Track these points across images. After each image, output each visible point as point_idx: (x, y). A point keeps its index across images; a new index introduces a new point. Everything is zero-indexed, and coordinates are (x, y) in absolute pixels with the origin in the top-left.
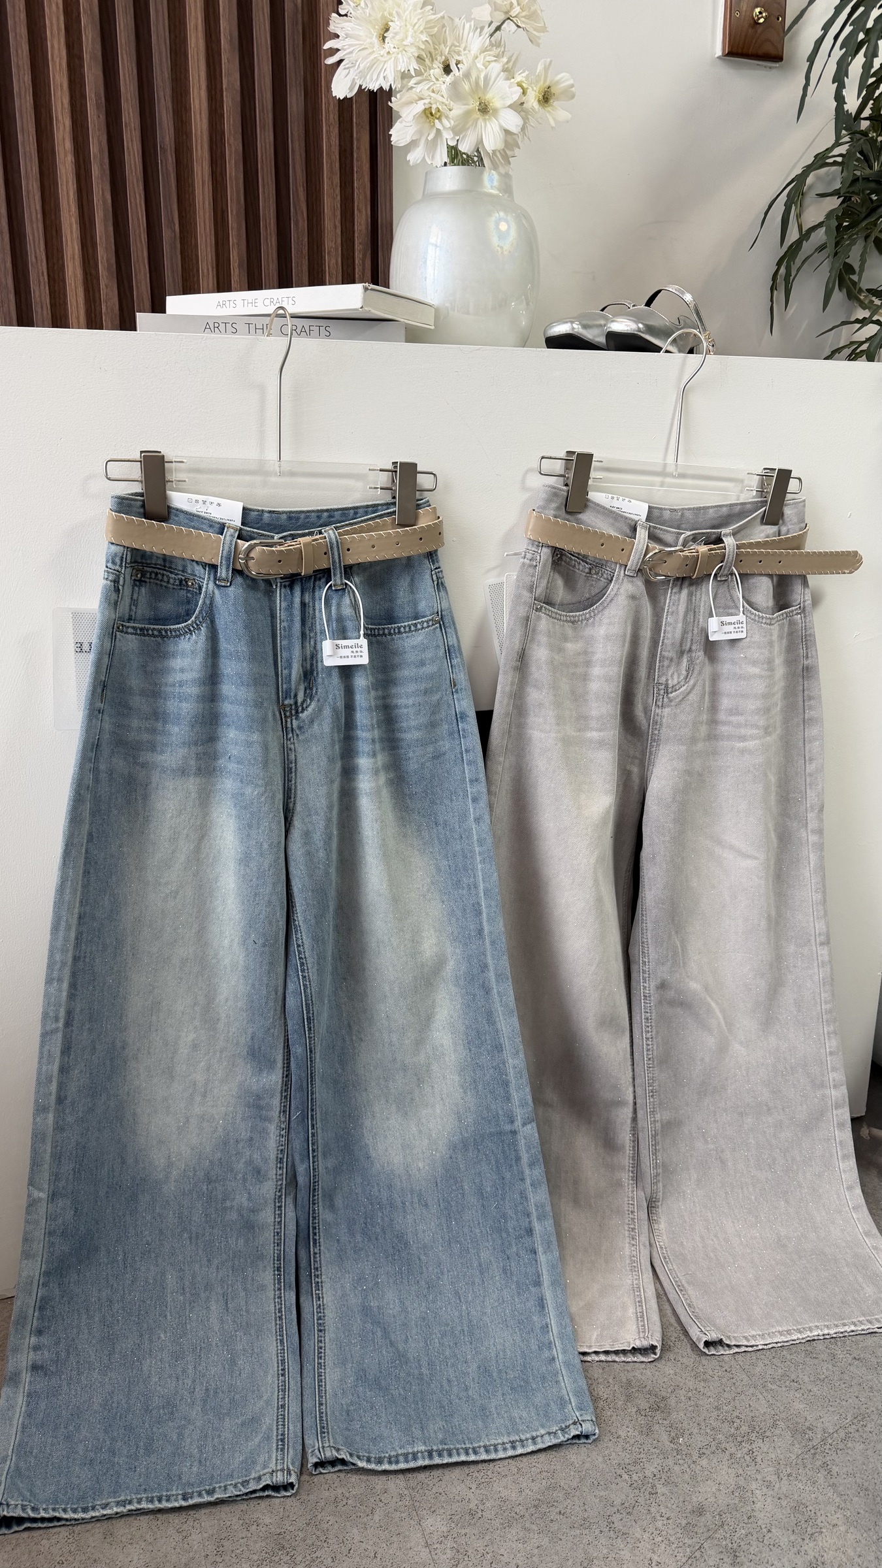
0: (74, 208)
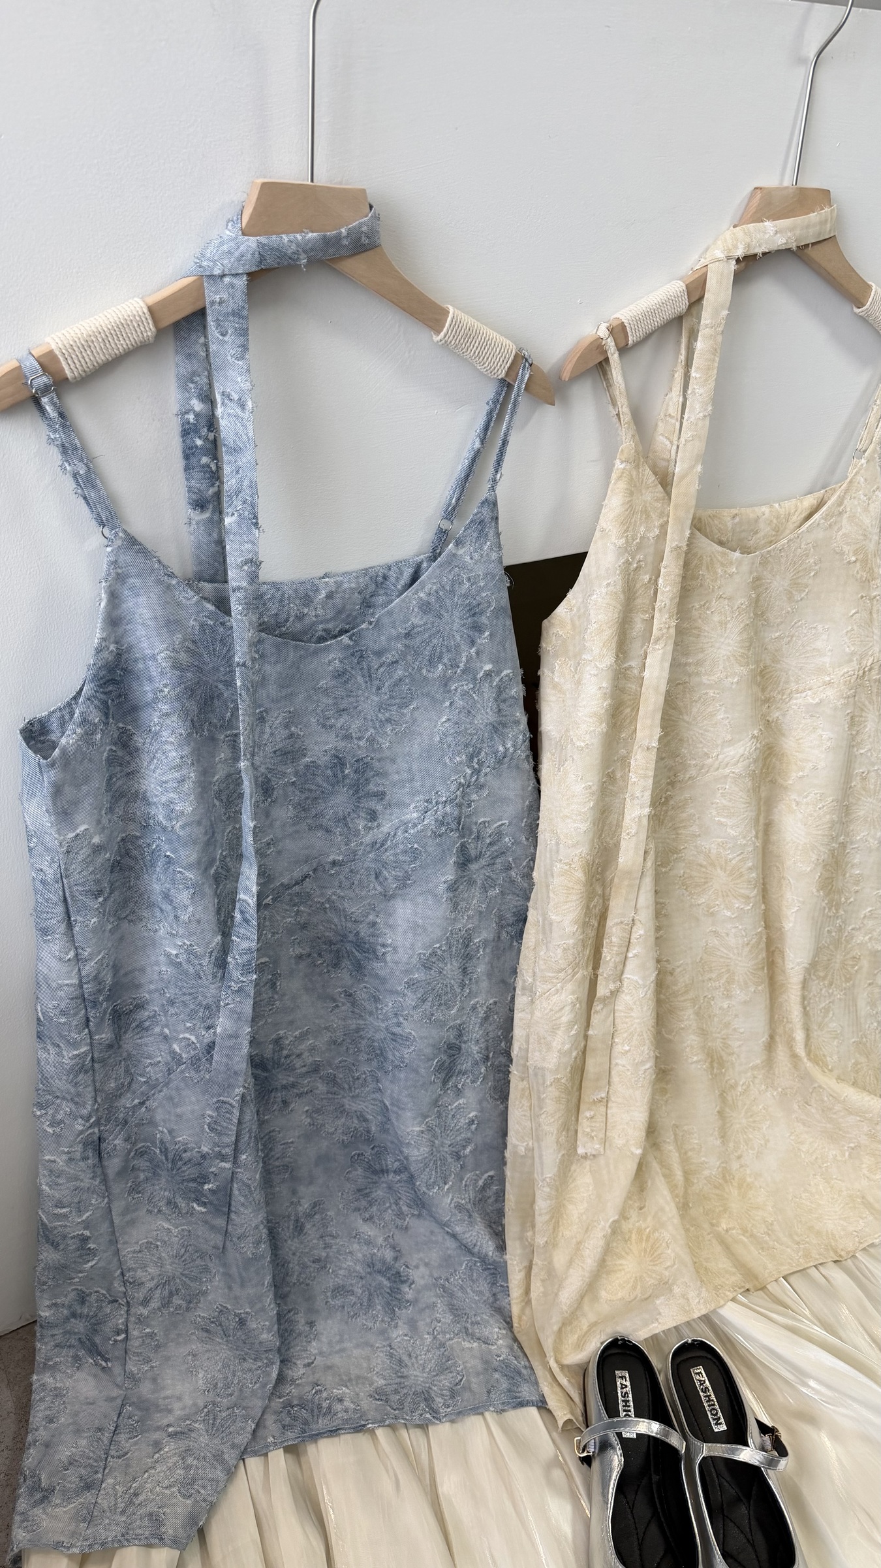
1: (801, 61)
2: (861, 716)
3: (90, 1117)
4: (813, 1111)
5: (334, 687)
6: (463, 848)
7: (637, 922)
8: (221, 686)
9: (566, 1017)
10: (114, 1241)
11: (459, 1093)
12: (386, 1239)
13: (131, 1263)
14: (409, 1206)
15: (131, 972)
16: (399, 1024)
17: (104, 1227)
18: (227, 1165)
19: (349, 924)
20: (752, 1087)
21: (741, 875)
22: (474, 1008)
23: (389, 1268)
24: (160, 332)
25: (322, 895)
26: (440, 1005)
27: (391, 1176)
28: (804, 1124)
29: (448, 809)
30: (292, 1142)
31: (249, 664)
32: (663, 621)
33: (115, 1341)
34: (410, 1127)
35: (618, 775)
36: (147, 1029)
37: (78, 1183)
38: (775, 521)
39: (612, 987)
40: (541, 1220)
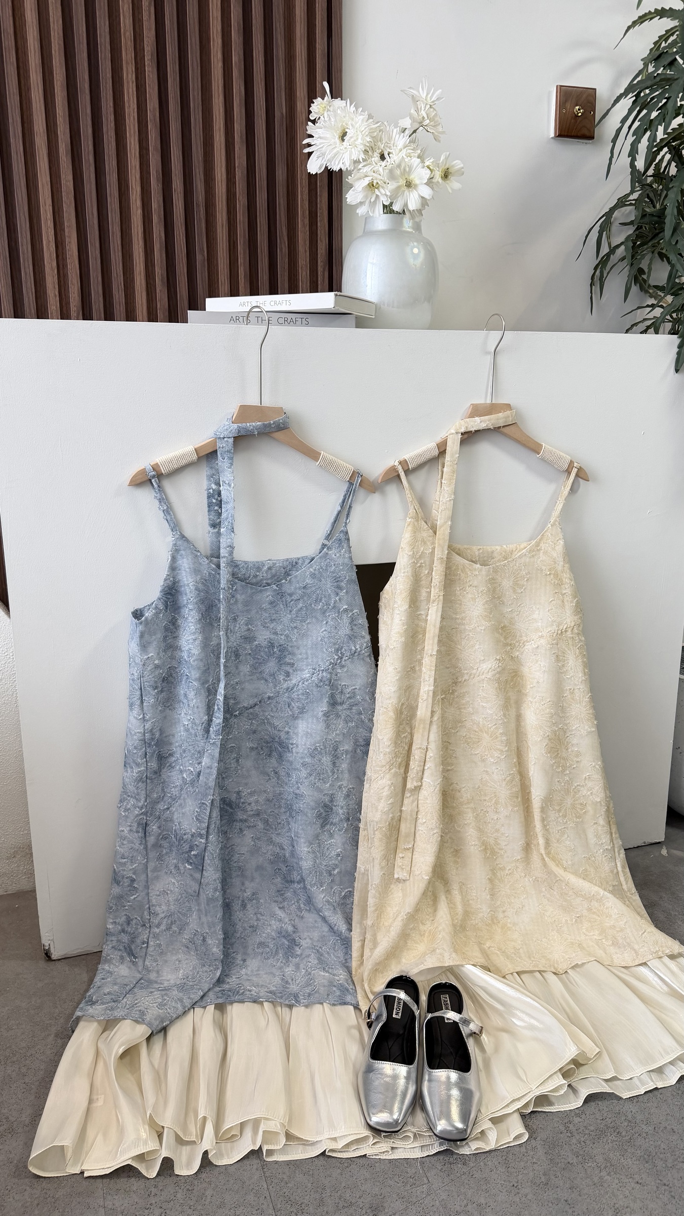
0: (141, 243)
1: (488, 353)
2: (564, 657)
3: (141, 808)
4: (555, 893)
5: (269, 608)
6: (332, 696)
7: (429, 749)
8: (216, 601)
9: (386, 792)
10: (147, 887)
11: (331, 836)
12: (289, 920)
13: (154, 902)
14: (305, 905)
15: (169, 736)
16: (298, 788)
17: (143, 877)
18: (203, 841)
19: (276, 732)
20: (515, 873)
21: (497, 738)
22: (340, 787)
23: (289, 935)
24: (199, 458)
25: (264, 715)
26: (320, 779)
27: (296, 884)
28: (548, 900)
29: (324, 674)
30: (243, 854)
31: (226, 589)
32: (436, 592)
33: (142, 948)
34: (303, 849)
35: (417, 669)
36: (173, 768)
37: (133, 845)
38: (504, 553)
39: (415, 784)
40: (370, 909)
